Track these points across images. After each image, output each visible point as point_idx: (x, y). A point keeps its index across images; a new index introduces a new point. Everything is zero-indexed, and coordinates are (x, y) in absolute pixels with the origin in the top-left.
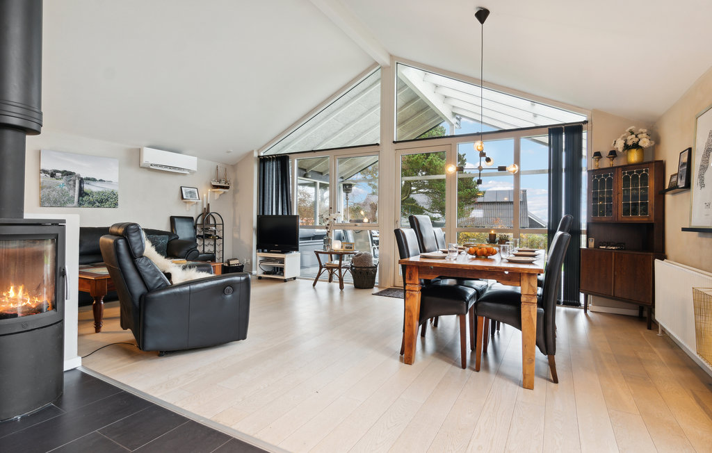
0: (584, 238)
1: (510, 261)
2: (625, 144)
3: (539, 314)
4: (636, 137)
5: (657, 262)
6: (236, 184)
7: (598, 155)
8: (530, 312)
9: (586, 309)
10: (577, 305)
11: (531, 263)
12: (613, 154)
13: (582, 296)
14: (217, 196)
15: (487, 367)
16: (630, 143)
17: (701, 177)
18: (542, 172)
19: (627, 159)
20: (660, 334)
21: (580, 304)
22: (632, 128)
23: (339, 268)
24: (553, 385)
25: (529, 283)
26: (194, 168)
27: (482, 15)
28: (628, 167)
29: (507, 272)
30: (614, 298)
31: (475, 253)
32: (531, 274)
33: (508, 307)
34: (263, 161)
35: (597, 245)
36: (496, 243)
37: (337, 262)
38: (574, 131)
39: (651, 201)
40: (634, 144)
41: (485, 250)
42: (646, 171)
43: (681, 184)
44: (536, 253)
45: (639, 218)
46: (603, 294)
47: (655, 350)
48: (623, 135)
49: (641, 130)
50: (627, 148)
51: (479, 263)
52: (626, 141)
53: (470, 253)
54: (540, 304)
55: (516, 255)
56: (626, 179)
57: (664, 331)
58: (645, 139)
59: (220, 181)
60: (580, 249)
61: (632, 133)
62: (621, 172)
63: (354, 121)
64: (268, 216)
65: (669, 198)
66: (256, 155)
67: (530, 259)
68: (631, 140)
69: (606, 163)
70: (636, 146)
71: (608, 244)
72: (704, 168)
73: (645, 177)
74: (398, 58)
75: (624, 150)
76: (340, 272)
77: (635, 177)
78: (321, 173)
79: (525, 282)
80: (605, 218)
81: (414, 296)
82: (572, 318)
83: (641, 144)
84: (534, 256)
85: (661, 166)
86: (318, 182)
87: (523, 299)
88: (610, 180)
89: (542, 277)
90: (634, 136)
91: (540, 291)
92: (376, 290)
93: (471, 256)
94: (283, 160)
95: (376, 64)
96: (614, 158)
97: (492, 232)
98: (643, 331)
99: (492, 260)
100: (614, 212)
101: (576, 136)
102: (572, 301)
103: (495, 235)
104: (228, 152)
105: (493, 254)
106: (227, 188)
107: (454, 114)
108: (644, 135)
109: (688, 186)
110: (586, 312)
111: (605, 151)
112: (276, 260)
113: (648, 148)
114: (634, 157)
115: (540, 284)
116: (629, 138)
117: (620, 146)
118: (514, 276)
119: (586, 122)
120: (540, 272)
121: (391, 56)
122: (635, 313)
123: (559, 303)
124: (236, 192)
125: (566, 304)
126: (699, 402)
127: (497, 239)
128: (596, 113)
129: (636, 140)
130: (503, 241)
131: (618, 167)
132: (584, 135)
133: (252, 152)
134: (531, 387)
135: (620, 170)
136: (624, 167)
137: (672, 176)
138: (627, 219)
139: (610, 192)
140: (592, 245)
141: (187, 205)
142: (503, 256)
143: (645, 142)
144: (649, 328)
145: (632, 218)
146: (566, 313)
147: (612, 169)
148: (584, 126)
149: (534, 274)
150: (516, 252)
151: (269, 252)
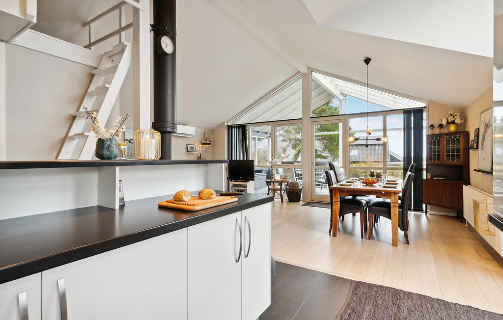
0: (425, 172)
1: (384, 187)
2: (447, 121)
3: (399, 212)
4: (453, 117)
5: (464, 187)
6: (214, 141)
7: (432, 126)
8: (395, 211)
9: (426, 213)
10: (421, 210)
11: (395, 188)
12: (441, 126)
13: (424, 205)
14: (204, 149)
15: (373, 238)
16: (450, 121)
17: (482, 144)
18: (399, 129)
19: (449, 130)
20: (466, 225)
21: (423, 210)
22: (451, 112)
23: (281, 190)
24: (407, 245)
25: (395, 197)
26: (194, 134)
27: (367, 61)
28: (450, 134)
29: (383, 192)
30: (442, 206)
31: (366, 183)
32: (396, 193)
33: (384, 209)
34: (231, 128)
35: (432, 177)
36: (374, 176)
37: (279, 187)
38: (418, 112)
39: (461, 153)
40: (452, 122)
41: (371, 181)
42: (459, 137)
43: (475, 146)
44: (397, 182)
45: (455, 162)
46: (436, 204)
47: (462, 232)
48: (446, 116)
49: (456, 114)
50: (448, 123)
51: (368, 188)
52: (448, 120)
53: (363, 182)
54: (400, 207)
55: (387, 184)
56: (448, 140)
57: (468, 224)
58: (458, 119)
59: (206, 140)
60: (422, 179)
61: (451, 115)
62: (445, 137)
63: (281, 102)
64: (234, 160)
65: (471, 151)
66: (226, 124)
67: (395, 186)
68: (451, 119)
69: (437, 131)
70: (453, 122)
71: (438, 176)
72: (483, 140)
73: (458, 140)
74: (313, 69)
75: (447, 124)
76: (281, 192)
77: (453, 140)
78: (258, 132)
79: (393, 197)
80: (437, 162)
81: (337, 204)
82: (418, 218)
83: (456, 121)
84: (396, 184)
85: (467, 134)
86: (257, 137)
87: (392, 205)
88: (439, 141)
89: (400, 194)
90: (452, 117)
91: (400, 201)
92: (301, 203)
93: (363, 184)
94: (243, 128)
95: (299, 72)
96: (441, 128)
97: (372, 171)
98: (457, 224)
99: (375, 187)
100: (441, 159)
101: (419, 115)
102: (418, 208)
103: (374, 172)
104: (211, 123)
105: (375, 183)
106: (210, 144)
107: (342, 94)
108: (458, 116)
109: (477, 148)
110: (426, 214)
111: (436, 124)
112: (241, 186)
113: (461, 124)
114: (452, 128)
115: (400, 198)
116: (450, 118)
117: (444, 122)
118: (388, 194)
119: (425, 107)
120: (400, 192)
121: (309, 68)
122: (454, 215)
123: (410, 210)
124: (214, 146)
125: (415, 210)
126: (477, 252)
127: (375, 174)
128: (431, 102)
129: (453, 119)
130: (379, 176)
131: (443, 134)
132: (425, 114)
133: (224, 123)
134: (397, 246)
135: (444, 135)
136: (447, 134)
137: (472, 141)
138: (448, 163)
139: (439, 148)
140: (429, 176)
141: (190, 155)
142: (380, 184)
143: (458, 121)
144: (461, 222)
145: (451, 162)
146: (415, 215)
147: (440, 135)
148: (424, 109)
149: (397, 193)
150: (386, 182)
151: (236, 181)
